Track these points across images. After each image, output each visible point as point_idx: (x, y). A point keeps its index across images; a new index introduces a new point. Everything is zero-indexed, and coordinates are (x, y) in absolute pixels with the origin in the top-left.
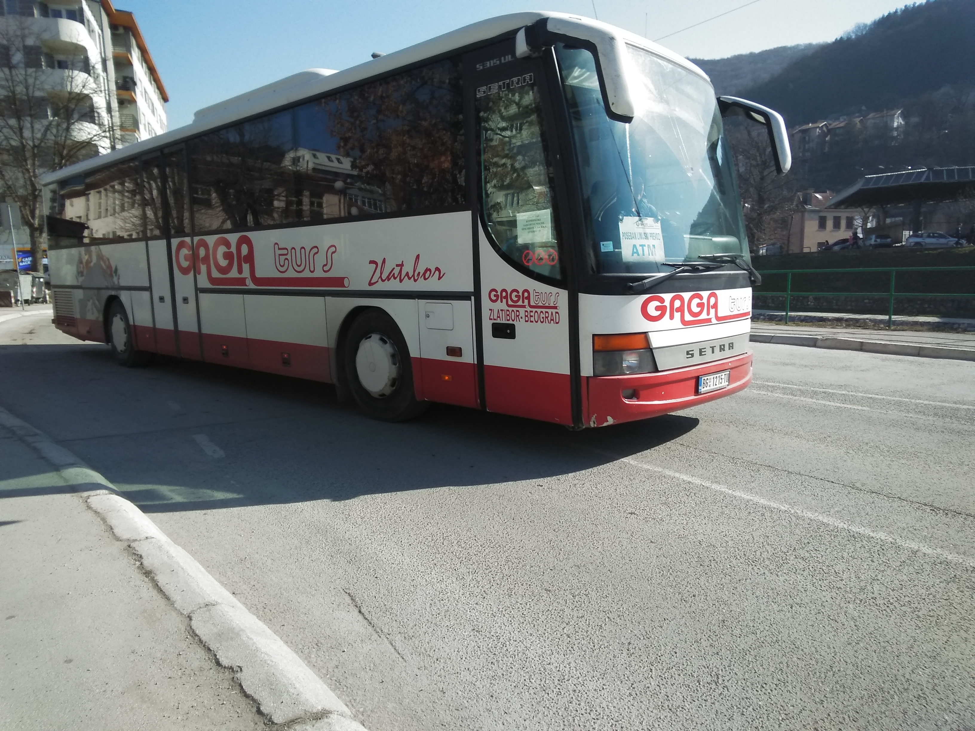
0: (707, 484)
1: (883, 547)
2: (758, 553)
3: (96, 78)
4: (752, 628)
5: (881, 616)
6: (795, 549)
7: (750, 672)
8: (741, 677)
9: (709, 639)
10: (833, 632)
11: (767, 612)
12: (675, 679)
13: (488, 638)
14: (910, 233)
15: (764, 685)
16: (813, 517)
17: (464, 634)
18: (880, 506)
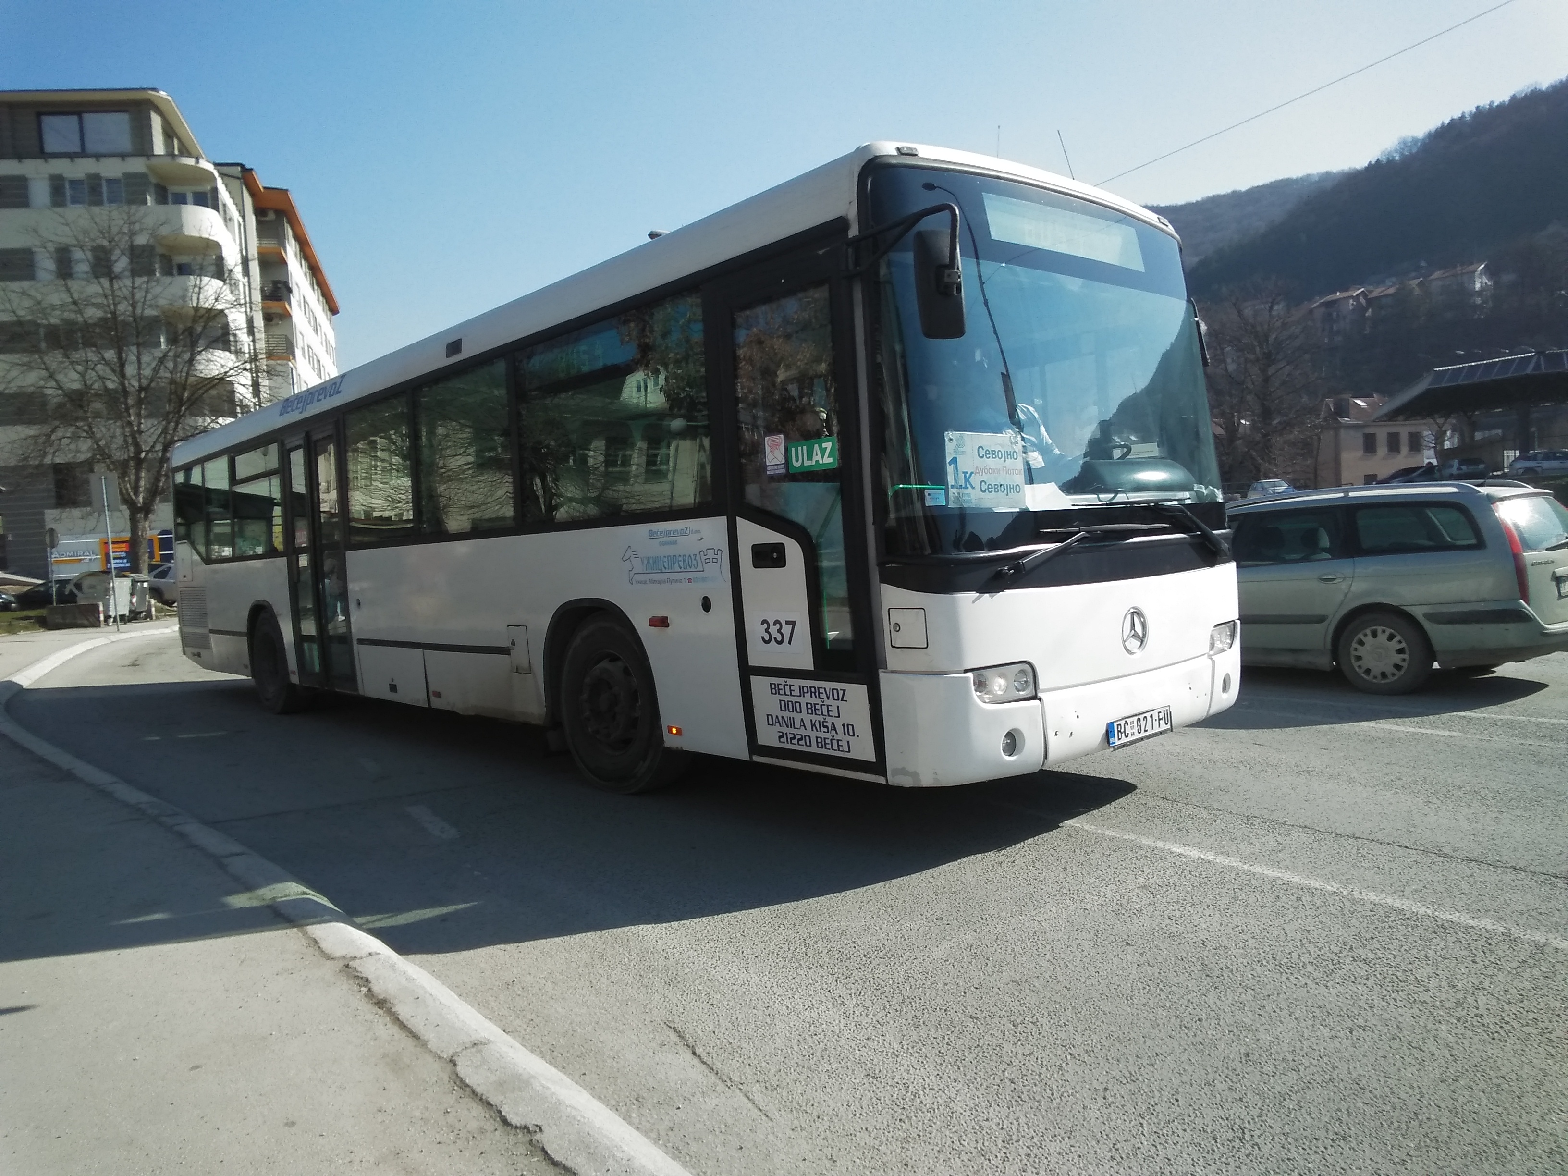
0: (1210, 856)
1: (1489, 941)
2: (1295, 956)
3: (234, 286)
4: (1291, 1063)
5: (1491, 1040)
6: (1351, 948)
7: (1291, 1123)
8: (1278, 1130)
9: (1226, 1079)
10: (1417, 1066)
11: (1313, 1040)
12: (1178, 1136)
13: (891, 1086)
14: (1515, 453)
15: (1315, 1141)
16: (1377, 899)
17: (854, 1081)
18: (1482, 880)
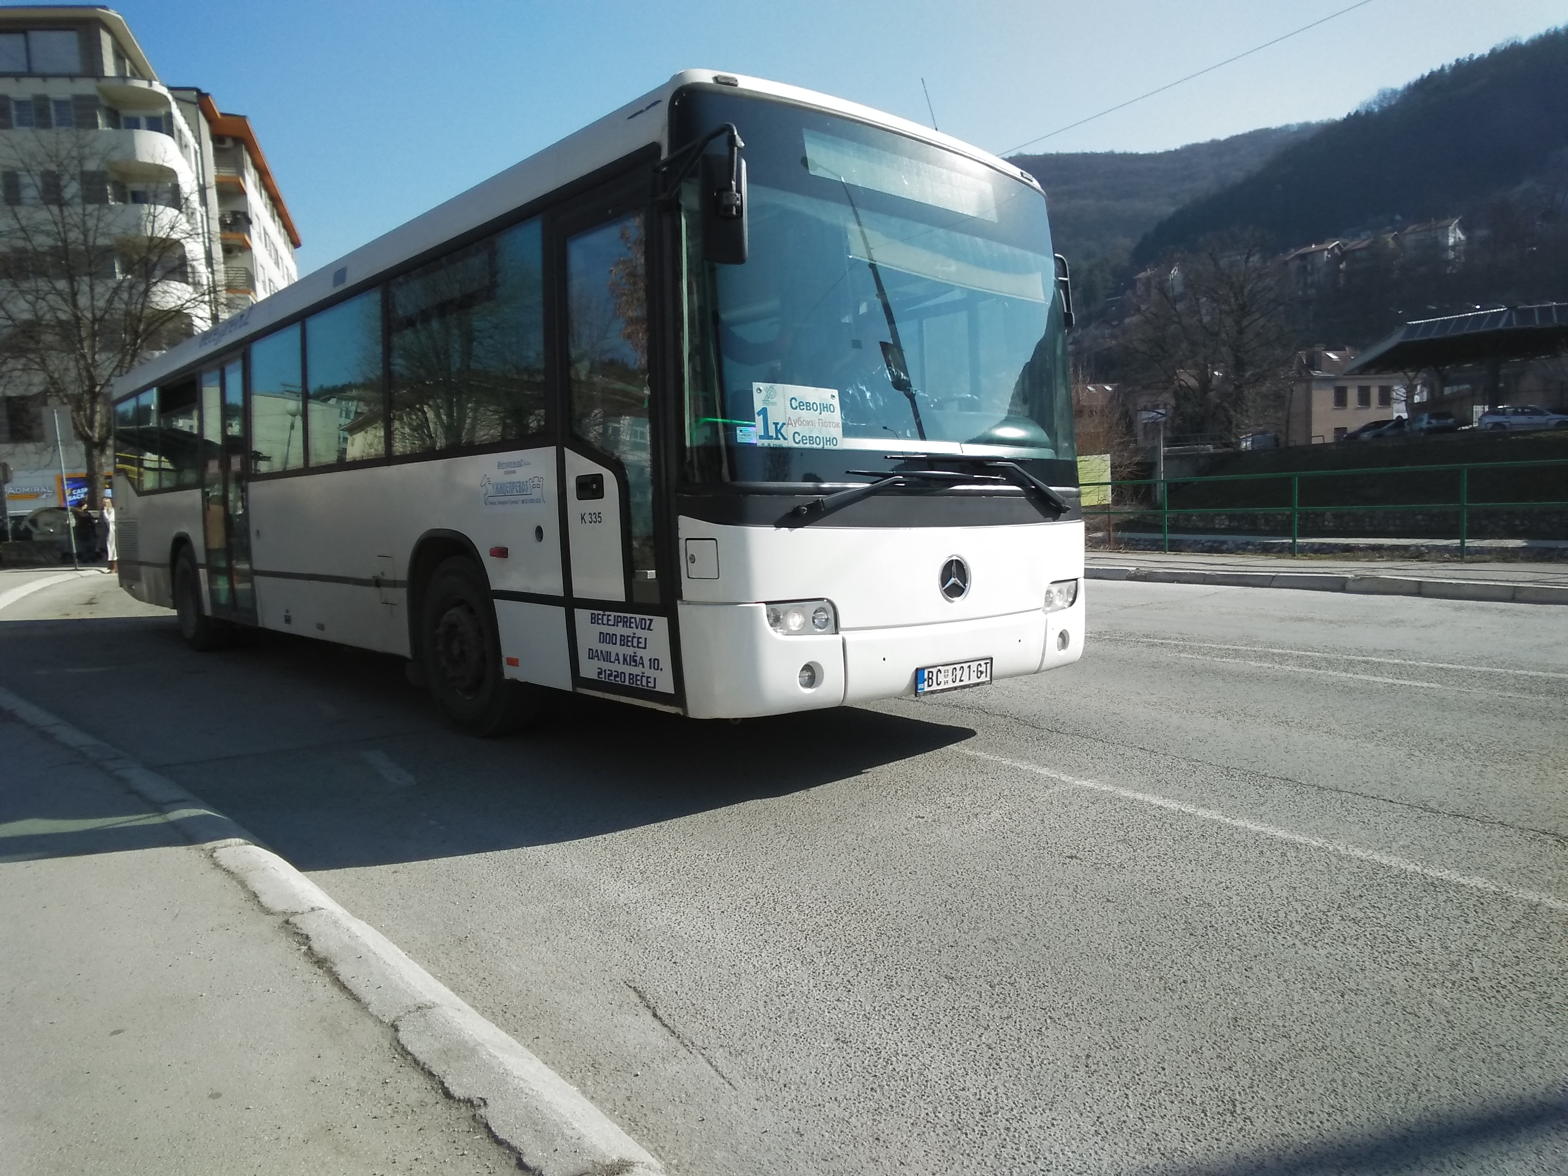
0: (1190, 809)
1: (1481, 899)
2: (1281, 914)
3: (191, 216)
4: (1282, 1029)
5: (1488, 1005)
6: (1339, 906)
7: (1284, 1095)
8: (1271, 1103)
9: (1214, 1046)
10: (1413, 1033)
11: (1303, 1004)
12: (1166, 1108)
13: (861, 1051)
14: (1484, 408)
15: (1310, 1115)
16: (1364, 856)
17: (823, 1046)
18: (1470, 836)
